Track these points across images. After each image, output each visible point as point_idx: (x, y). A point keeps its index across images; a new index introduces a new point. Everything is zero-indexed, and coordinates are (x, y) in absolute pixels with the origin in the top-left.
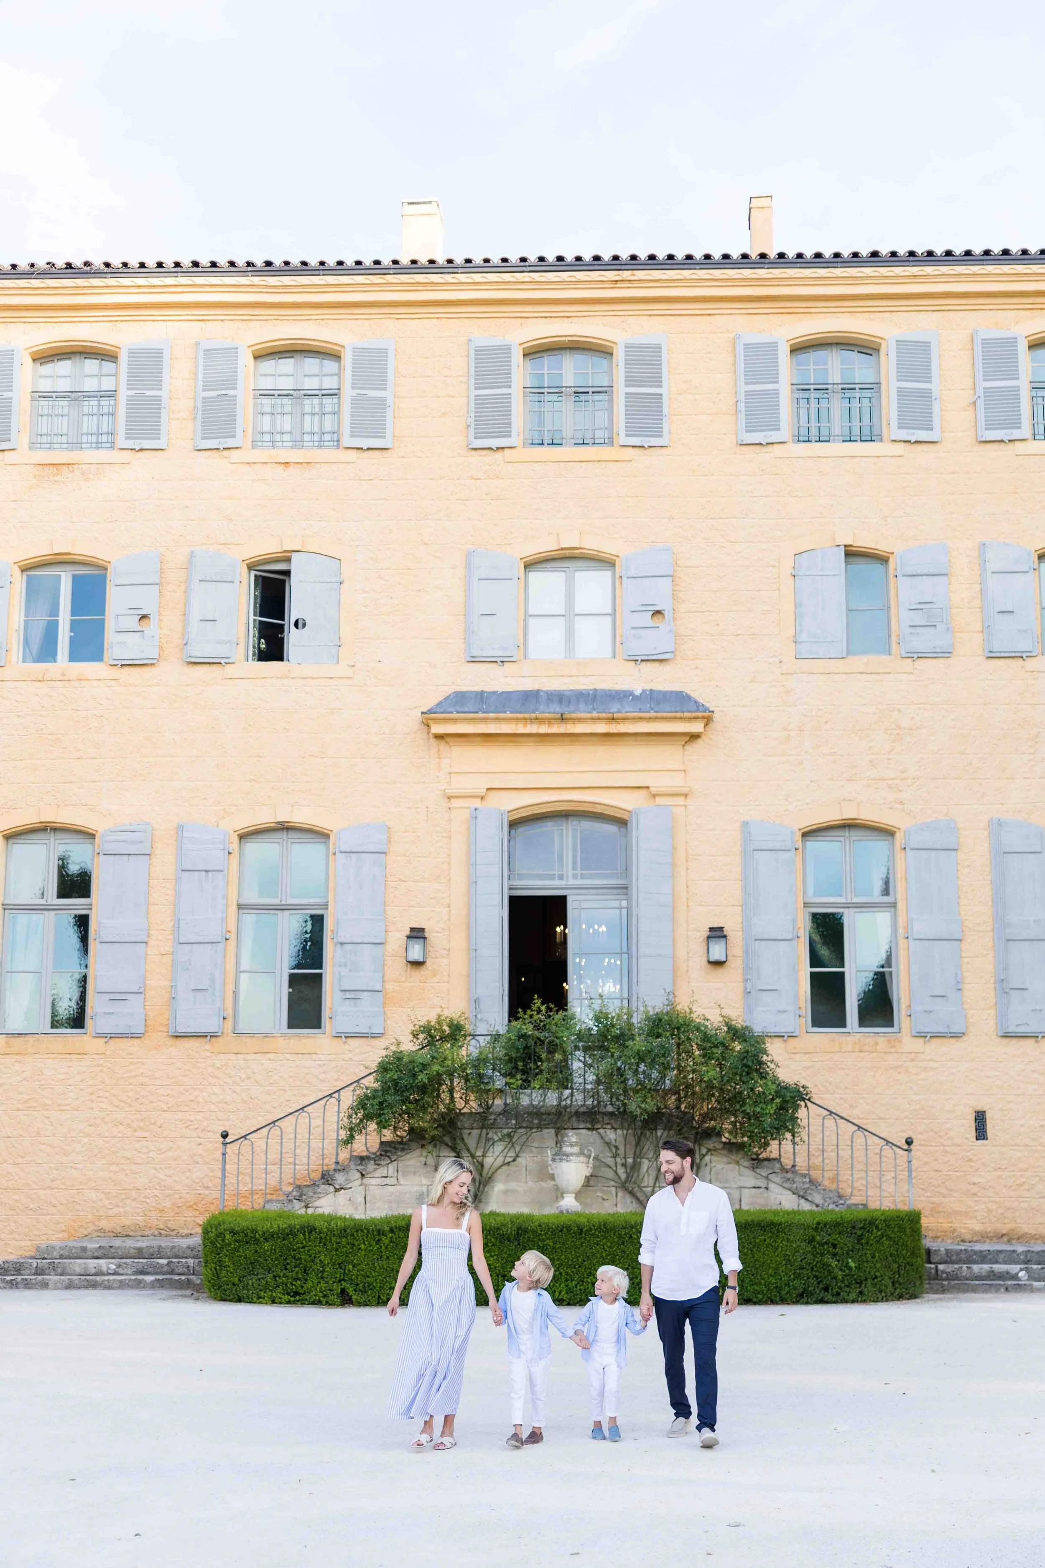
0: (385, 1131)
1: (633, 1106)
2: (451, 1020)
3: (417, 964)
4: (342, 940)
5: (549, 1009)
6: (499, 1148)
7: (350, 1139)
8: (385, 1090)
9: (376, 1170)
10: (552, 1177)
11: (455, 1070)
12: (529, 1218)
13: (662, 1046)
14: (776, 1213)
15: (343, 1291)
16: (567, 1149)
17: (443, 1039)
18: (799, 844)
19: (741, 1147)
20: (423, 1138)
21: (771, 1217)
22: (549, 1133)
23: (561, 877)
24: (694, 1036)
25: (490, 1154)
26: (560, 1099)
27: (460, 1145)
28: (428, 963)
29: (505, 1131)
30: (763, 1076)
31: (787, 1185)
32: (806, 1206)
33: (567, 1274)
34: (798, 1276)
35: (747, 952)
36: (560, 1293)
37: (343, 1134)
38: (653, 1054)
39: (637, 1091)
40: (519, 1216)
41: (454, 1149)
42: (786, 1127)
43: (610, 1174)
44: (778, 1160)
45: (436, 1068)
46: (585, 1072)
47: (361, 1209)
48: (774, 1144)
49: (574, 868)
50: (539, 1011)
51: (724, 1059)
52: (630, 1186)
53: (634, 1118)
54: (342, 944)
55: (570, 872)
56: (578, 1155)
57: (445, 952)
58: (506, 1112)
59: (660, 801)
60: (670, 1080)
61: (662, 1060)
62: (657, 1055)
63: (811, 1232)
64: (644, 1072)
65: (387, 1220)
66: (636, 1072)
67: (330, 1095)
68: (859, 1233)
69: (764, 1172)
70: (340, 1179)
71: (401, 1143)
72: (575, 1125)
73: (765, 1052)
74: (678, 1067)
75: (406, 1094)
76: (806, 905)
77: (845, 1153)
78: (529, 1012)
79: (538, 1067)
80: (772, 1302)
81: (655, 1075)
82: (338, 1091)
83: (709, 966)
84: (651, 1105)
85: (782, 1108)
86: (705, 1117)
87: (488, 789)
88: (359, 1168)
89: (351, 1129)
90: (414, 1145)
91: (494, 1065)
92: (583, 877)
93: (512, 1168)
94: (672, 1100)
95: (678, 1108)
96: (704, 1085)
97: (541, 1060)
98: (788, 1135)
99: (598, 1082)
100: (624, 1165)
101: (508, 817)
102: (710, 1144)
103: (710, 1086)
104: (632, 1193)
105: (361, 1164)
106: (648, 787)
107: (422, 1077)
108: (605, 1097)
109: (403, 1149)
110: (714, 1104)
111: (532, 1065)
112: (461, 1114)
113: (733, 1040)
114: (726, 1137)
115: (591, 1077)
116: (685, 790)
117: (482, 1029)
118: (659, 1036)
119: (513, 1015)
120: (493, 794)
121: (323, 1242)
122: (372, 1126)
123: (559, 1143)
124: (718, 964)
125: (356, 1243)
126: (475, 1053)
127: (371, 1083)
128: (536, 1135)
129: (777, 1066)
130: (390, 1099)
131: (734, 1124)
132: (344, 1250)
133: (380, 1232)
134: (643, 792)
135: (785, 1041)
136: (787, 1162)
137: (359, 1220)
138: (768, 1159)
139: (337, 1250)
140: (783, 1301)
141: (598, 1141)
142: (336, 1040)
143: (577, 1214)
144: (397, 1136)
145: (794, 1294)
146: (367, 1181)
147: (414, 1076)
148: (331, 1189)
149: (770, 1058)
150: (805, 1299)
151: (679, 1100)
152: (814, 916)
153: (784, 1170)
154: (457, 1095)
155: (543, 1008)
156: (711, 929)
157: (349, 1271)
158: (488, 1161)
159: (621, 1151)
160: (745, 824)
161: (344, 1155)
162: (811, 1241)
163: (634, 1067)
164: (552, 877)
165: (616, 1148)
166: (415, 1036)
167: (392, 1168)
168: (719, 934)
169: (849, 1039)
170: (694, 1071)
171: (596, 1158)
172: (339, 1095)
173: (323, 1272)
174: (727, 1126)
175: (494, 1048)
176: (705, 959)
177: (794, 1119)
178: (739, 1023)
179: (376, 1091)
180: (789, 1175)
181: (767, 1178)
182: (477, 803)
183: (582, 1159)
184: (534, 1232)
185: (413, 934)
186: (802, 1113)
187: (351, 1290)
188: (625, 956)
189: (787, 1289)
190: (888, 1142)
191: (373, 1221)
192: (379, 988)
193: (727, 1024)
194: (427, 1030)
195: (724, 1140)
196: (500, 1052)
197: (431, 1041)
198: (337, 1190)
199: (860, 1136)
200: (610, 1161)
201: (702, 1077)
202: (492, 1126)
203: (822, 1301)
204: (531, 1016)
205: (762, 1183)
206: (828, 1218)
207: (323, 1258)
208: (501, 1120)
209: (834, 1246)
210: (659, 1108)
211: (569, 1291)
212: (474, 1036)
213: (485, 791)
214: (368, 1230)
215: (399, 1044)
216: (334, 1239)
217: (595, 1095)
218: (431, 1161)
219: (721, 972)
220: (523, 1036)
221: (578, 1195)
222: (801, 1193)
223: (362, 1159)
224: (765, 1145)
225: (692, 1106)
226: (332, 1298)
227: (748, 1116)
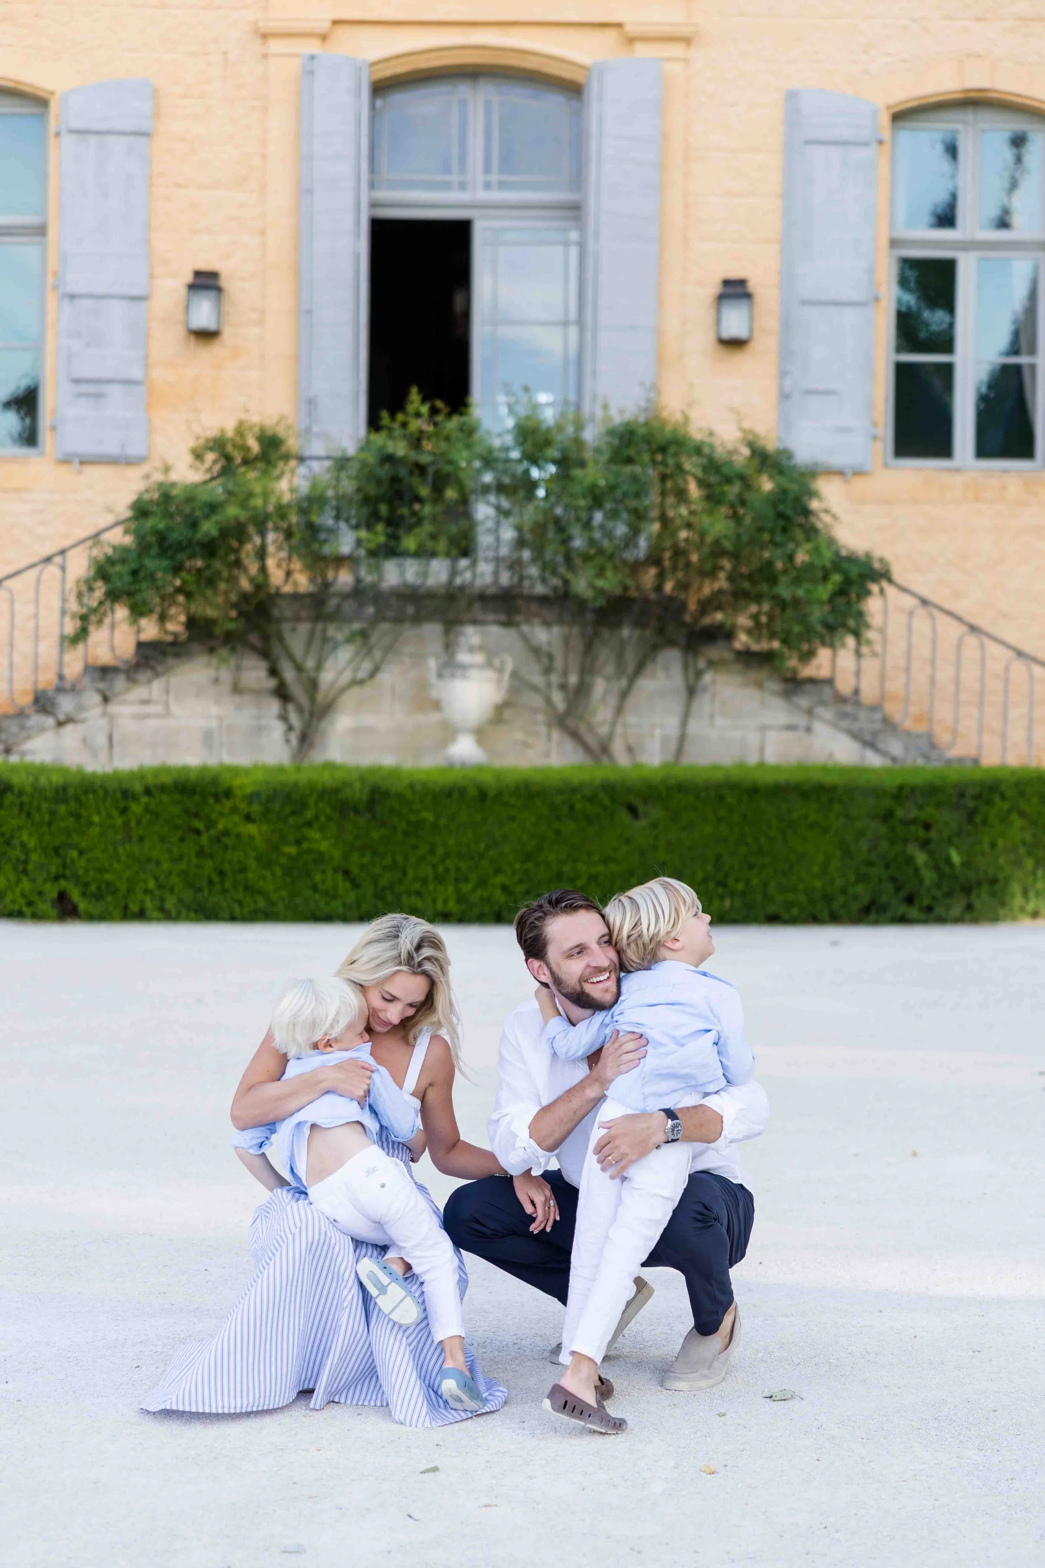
0: (144, 622)
1: (581, 585)
2: (262, 429)
3: (206, 336)
4: (72, 288)
5: (434, 411)
6: (345, 654)
7: (82, 634)
8: (143, 547)
9: (128, 690)
10: (437, 706)
11: (267, 517)
12: (394, 773)
13: (635, 479)
14: (825, 769)
15: (62, 897)
16: (463, 657)
17: (248, 462)
18: (886, 133)
19: (766, 659)
20: (210, 635)
21: (818, 777)
22: (432, 630)
23: (462, 186)
24: (692, 464)
25: (329, 664)
26: (454, 573)
27: (276, 649)
28: (227, 333)
29: (356, 626)
30: (811, 532)
31: (845, 724)
32: (874, 760)
33: (458, 870)
34: (862, 878)
35: (786, 326)
36: (445, 901)
37: (70, 627)
38: (618, 494)
39: (587, 558)
40: (374, 770)
41: (265, 654)
42: (844, 625)
43: (537, 701)
44: (829, 682)
45: (232, 511)
46: (498, 524)
47: (103, 757)
48: (824, 655)
49: (487, 169)
50: (418, 415)
51: (743, 503)
52: (571, 722)
53: (581, 605)
54: (72, 297)
55: (480, 178)
56: (481, 667)
57: (254, 316)
58: (358, 592)
59: (642, 50)
60: (648, 539)
61: (633, 503)
62: (625, 495)
63: (888, 803)
64: (602, 527)
65: (140, 775)
66: (587, 525)
67: (48, 560)
68: (971, 804)
69: (804, 701)
70: (66, 705)
71: (174, 644)
72: (479, 615)
73: (813, 494)
74: (664, 520)
75: (180, 556)
76: (894, 243)
77: (945, 674)
78: (400, 417)
79: (414, 514)
80: (815, 919)
81: (621, 529)
82: (63, 552)
83: (722, 351)
84: (610, 583)
85: (842, 591)
86: (707, 605)
87: (336, 23)
88: (102, 686)
89: (84, 618)
90: (195, 647)
91: (338, 509)
92: (502, 185)
93: (368, 689)
94: (649, 576)
95: (659, 588)
96: (706, 550)
97: (418, 499)
98: (850, 641)
99: (520, 543)
100: (563, 687)
101: (371, 73)
102: (714, 652)
103: (717, 551)
104: (575, 735)
105: (102, 679)
106: (619, 25)
107: (208, 528)
108: (533, 571)
109: (177, 655)
110: (722, 582)
111: (404, 511)
112: (278, 594)
113: (760, 471)
114: (742, 640)
115: (508, 534)
116: (685, 31)
117: (317, 448)
118: (629, 461)
119: (374, 423)
120: (343, 32)
121: (26, 810)
122: (121, 612)
123: (449, 647)
124: (735, 344)
125: (84, 813)
126: (304, 487)
127: (119, 537)
128: (409, 632)
129: (835, 517)
130: (150, 563)
131: (755, 617)
132: (62, 825)
133: (127, 794)
134: (611, 35)
135: (847, 481)
136: (844, 686)
137: (94, 774)
138: (812, 681)
139: (50, 824)
140: (835, 918)
141: (519, 644)
142: (63, 470)
143: (480, 768)
144: (166, 632)
145: (855, 907)
146: (114, 708)
147: (194, 525)
148: (50, 721)
149: (823, 505)
150: (873, 916)
151: (661, 576)
152: (909, 264)
153: (840, 699)
154: (271, 563)
155: (425, 409)
156: (727, 283)
157: (73, 861)
158: (327, 677)
159: (558, 663)
160: (792, 96)
161: (74, 662)
162: (888, 816)
163: (584, 515)
164: (446, 186)
165: (550, 657)
166: (198, 455)
167: (157, 686)
168: (739, 290)
169: (958, 479)
170: (689, 526)
171: (515, 675)
172: (64, 560)
173: (26, 862)
174: (743, 621)
175: (338, 479)
176: (711, 338)
177: (860, 615)
178: (771, 445)
179: (125, 550)
180: (848, 708)
181: (810, 713)
182: (312, 47)
183: (490, 674)
184: (401, 797)
185: (201, 281)
186: (873, 606)
187: (75, 895)
188: (573, 331)
189: (842, 899)
190: (1020, 654)
191: (116, 776)
192: (137, 373)
193: (751, 445)
194: (218, 445)
195: (737, 645)
196: (348, 486)
197: (228, 468)
198: (60, 724)
199: (972, 641)
200: (537, 679)
201: (702, 535)
202: (335, 617)
203: (902, 920)
204: (404, 425)
205: (801, 720)
206: (918, 780)
207: (25, 837)
208: (349, 607)
209: (927, 826)
210: (626, 588)
211: (461, 899)
212: (302, 459)
213: (327, 25)
214: (106, 792)
215: (167, 469)
216: (44, 806)
217: (515, 565)
219: (741, 360)
220: (388, 459)
221: (480, 734)
222: (868, 737)
223: (105, 672)
224: (808, 656)
225: (683, 586)
226: (44, 907)
227: (782, 604)
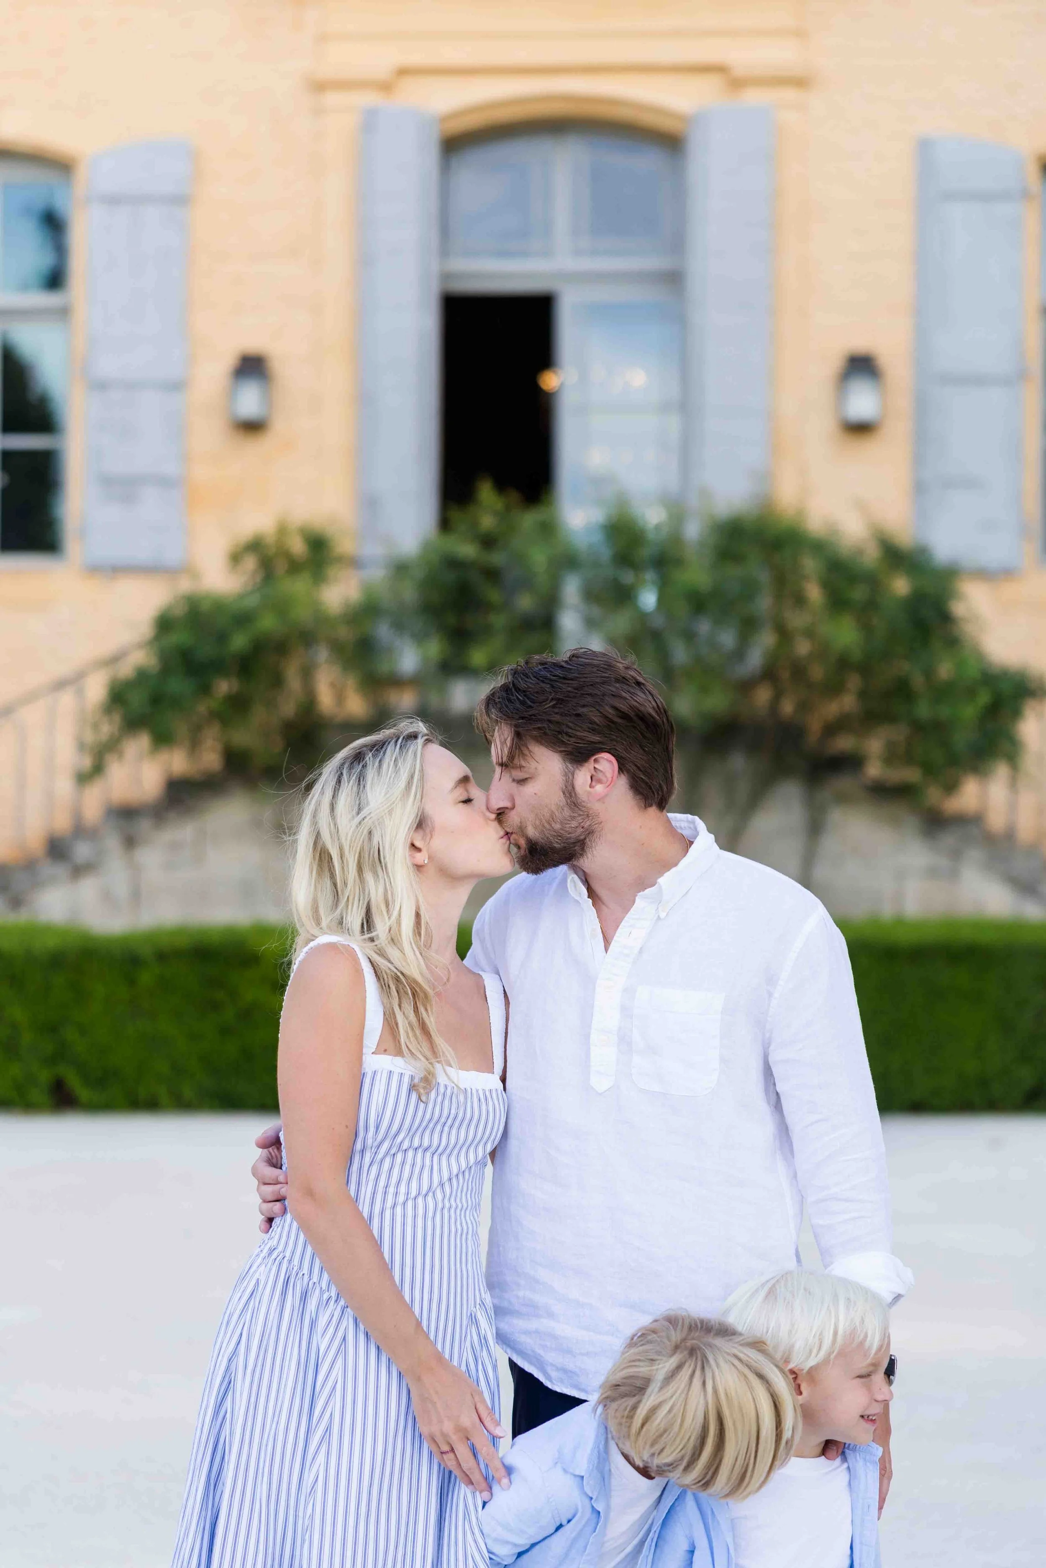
0: (170, 755)
2: (307, 530)
3: (251, 427)
4: (102, 378)
5: (511, 507)
7: (98, 769)
8: (166, 669)
9: (155, 834)
11: (316, 632)
13: (743, 580)
15: (61, 1084)
17: (295, 567)
18: (1035, 186)
19: (903, 791)
20: (250, 769)
23: (546, 254)
24: (810, 565)
28: (274, 425)
30: (953, 642)
31: (997, 869)
34: (1026, 1058)
35: (921, 405)
37: (87, 762)
38: (725, 597)
39: (690, 675)
42: (997, 752)
44: (977, 819)
45: (268, 622)
48: (971, 786)
49: (576, 234)
50: (493, 512)
51: (872, 609)
54: (102, 386)
55: (568, 244)
57: (311, 403)
59: (748, 96)
60: (761, 652)
61: (742, 608)
62: (734, 600)
64: (708, 637)
66: (689, 636)
67: (62, 685)
69: (948, 843)
70: (82, 851)
71: (208, 779)
74: (780, 631)
75: (206, 677)
81: (728, 639)
82: (77, 676)
84: (716, 702)
85: (991, 712)
86: (832, 729)
87: (401, 71)
88: (123, 831)
89: (99, 751)
90: (233, 784)
91: (397, 619)
92: (591, 254)
94: (763, 695)
96: (830, 664)
97: (493, 609)
101: (441, 127)
102: (844, 783)
103: (843, 664)
105: (126, 823)
106: (723, 69)
107: (239, 642)
109: (211, 795)
110: (849, 702)
111: (473, 619)
112: (328, 721)
113: (892, 571)
114: (874, 770)
116: (799, 72)
117: (372, 550)
118: (737, 560)
119: (445, 524)
120: (409, 82)
122: (142, 744)
124: (861, 429)
125: (87, 985)
126: (355, 597)
130: (176, 687)
131: (890, 743)
133: (135, 961)
134: (713, 79)
135: (996, 584)
136: (996, 820)
137: (102, 936)
138: (956, 818)
140: (994, 1106)
144: (199, 764)
145: (1019, 1092)
146: (139, 856)
147: (223, 639)
148: (67, 871)
151: (778, 695)
153: (991, 840)
154: (319, 683)
155: (497, 504)
156: (849, 358)
160: (925, 145)
161: (91, 803)
164: (527, 254)
166: (235, 558)
167: (190, 830)
168: (866, 367)
170: (810, 636)
172: (80, 685)
173: (18, 1043)
174: (875, 747)
175: (397, 587)
176: (834, 419)
177: (1013, 737)
178: (905, 539)
179: (148, 672)
180: (1001, 851)
181: (956, 854)
182: (373, 98)
185: (244, 367)
188: (676, 417)
194: (255, 546)
195: (869, 776)
196: (409, 594)
197: (271, 573)
198: (77, 873)
201: (826, 646)
204: (473, 522)
205: (944, 863)
210: (734, 711)
212: (354, 562)
213: (391, 74)
214: (113, 959)
215: (198, 580)
218: (268, 814)
219: (869, 446)
222: (1025, 883)
223: (128, 812)
224: (951, 787)
225: (803, 707)
226: (37, 1095)
227: (919, 728)
